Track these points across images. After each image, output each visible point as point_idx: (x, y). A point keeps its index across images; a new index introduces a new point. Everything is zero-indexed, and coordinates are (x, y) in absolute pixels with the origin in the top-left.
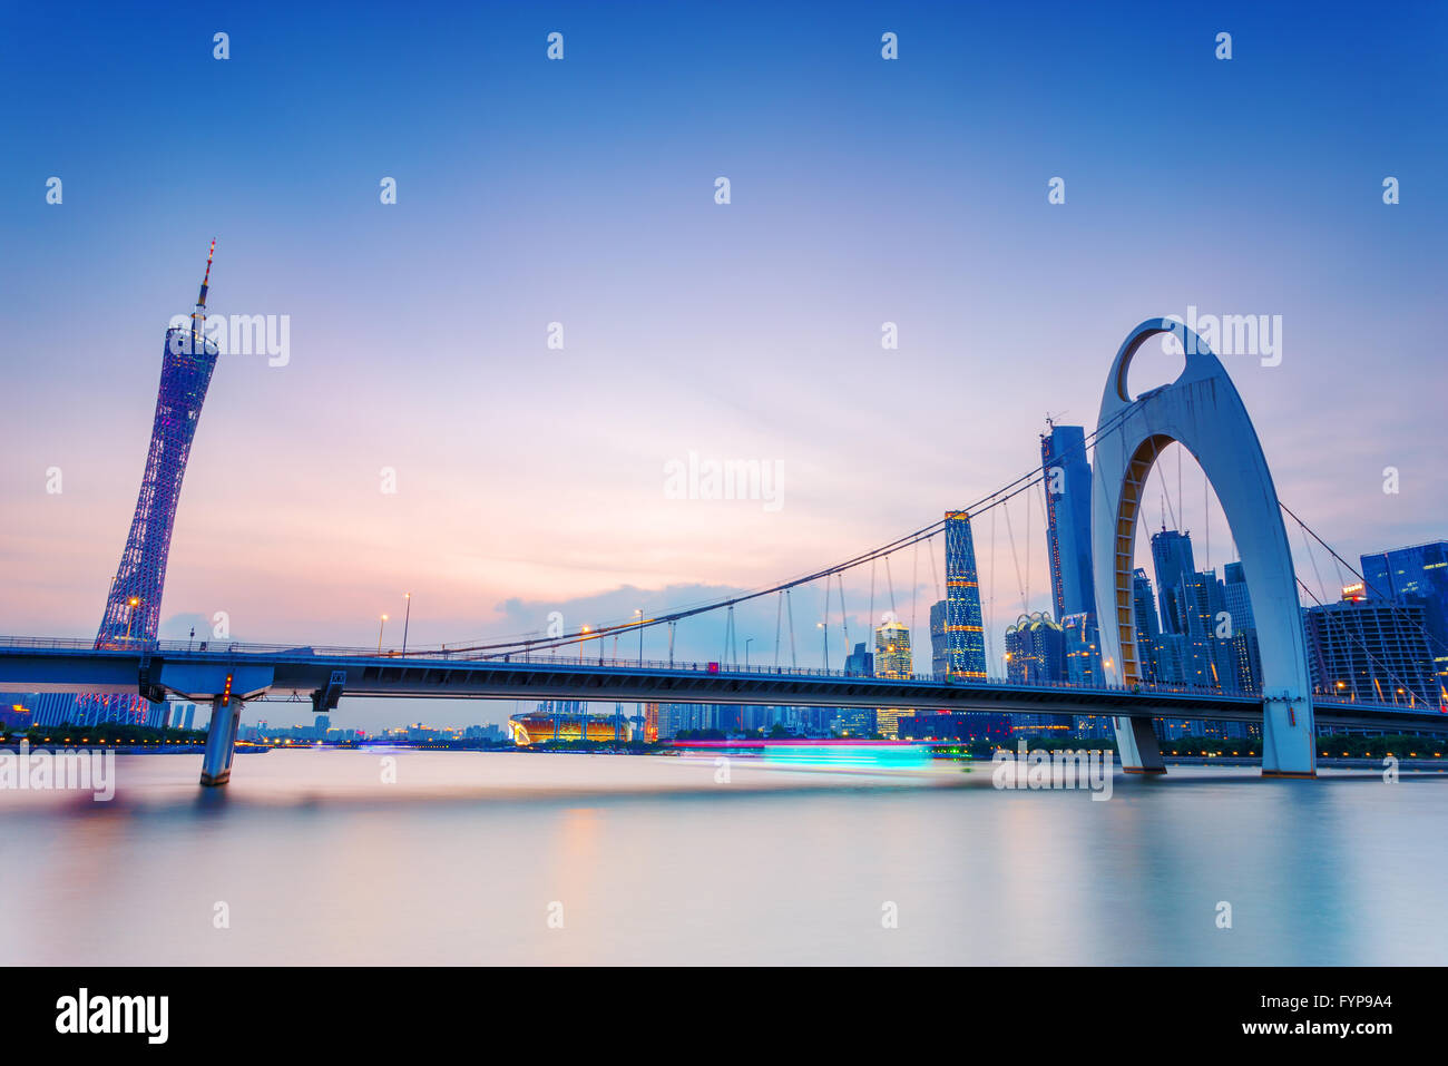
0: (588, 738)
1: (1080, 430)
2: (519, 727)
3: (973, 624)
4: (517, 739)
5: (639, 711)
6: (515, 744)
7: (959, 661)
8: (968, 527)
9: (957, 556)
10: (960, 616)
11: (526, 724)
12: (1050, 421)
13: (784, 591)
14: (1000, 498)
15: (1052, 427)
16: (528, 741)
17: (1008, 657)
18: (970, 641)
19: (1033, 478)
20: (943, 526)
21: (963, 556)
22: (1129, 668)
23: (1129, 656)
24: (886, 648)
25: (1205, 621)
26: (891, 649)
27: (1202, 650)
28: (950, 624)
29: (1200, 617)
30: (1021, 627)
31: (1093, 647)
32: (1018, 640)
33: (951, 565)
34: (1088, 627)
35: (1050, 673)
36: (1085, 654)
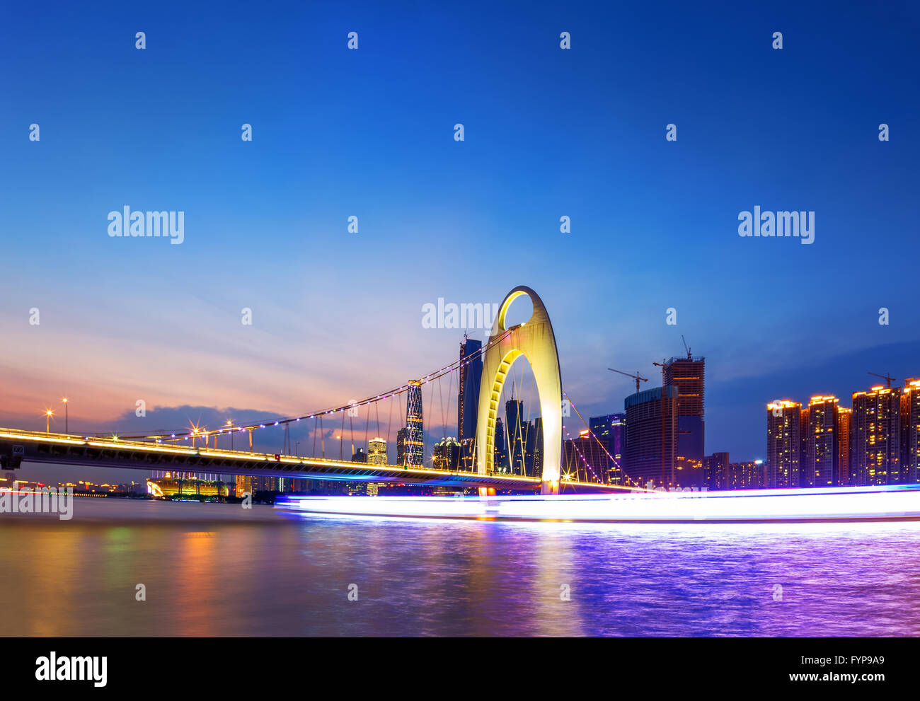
0: (201, 493)
1: (480, 343)
2: (155, 486)
3: (419, 441)
4: (153, 493)
5: (232, 478)
6: (153, 495)
7: (410, 459)
8: (420, 390)
9: (413, 405)
10: (413, 436)
11: (159, 484)
12: (466, 335)
13: (319, 416)
14: (436, 376)
15: (467, 340)
16: (161, 494)
17: (434, 458)
18: (416, 450)
19: (455, 366)
20: (407, 388)
21: (416, 405)
22: (488, 465)
23: (489, 460)
24: (373, 452)
25: (524, 444)
26: (376, 452)
27: (521, 458)
28: (407, 440)
29: (522, 442)
30: (442, 444)
31: (474, 455)
32: (441, 450)
33: (410, 410)
34: (473, 445)
35: (453, 467)
36: (470, 458)
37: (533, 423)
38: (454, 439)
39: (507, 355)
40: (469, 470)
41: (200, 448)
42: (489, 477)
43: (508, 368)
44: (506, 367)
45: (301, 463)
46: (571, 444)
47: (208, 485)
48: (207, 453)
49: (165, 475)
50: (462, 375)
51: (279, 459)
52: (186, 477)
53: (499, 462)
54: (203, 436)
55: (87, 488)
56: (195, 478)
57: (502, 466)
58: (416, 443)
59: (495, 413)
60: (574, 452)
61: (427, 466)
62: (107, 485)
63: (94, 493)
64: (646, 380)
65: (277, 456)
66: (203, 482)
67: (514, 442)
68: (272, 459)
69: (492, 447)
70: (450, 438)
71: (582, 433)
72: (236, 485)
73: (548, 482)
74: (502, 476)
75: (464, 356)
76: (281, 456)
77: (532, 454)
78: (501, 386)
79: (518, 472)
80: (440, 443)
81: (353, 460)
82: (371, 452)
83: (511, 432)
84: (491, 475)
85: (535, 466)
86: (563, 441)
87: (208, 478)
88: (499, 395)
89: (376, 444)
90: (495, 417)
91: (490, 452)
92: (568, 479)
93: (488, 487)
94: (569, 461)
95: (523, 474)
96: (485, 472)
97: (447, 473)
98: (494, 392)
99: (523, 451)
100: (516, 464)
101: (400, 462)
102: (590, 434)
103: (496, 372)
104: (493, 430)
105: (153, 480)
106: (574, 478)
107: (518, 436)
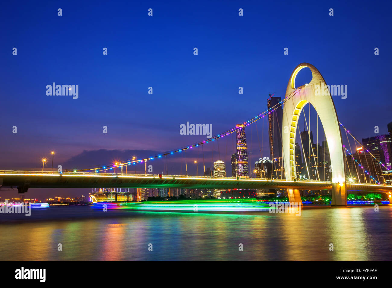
0: (117, 200)
2: (93, 197)
3: (245, 161)
4: (93, 201)
5: (135, 190)
6: (92, 203)
7: (240, 173)
8: (244, 129)
9: (240, 139)
10: (241, 158)
11: (96, 196)
12: (270, 95)
15: (271, 97)
16: (97, 201)
17: (255, 171)
18: (244, 166)
21: (242, 139)
22: (293, 175)
23: (293, 171)
24: (217, 169)
25: (316, 159)
26: (219, 169)
27: (315, 168)
28: (237, 161)
29: (314, 158)
30: (260, 162)
31: (282, 168)
32: (259, 166)
33: (238, 142)
34: (281, 161)
35: (269, 176)
36: (280, 170)
37: (321, 145)
38: (268, 158)
39: (298, 104)
40: (280, 178)
41: (118, 174)
42: (294, 182)
43: (299, 112)
44: (299, 111)
45: (174, 179)
46: (351, 157)
47: (122, 195)
48: (122, 176)
49: (99, 190)
50: (270, 119)
51: (161, 177)
52: (110, 191)
53: (299, 172)
54: (120, 167)
55: (59, 201)
56: (115, 191)
57: (302, 174)
58: (244, 162)
59: (294, 140)
60: (353, 162)
61: (252, 176)
62: (69, 198)
63: (62, 203)
65: (160, 176)
66: (119, 194)
67: (309, 158)
68: (157, 177)
69: (294, 162)
70: (265, 158)
71: (358, 149)
72: (137, 194)
73: (336, 184)
74: (302, 181)
75: (271, 107)
76: (162, 175)
77: (323, 164)
78: (296, 123)
79: (314, 178)
80: (258, 161)
81: (204, 175)
82: (216, 169)
83: (306, 151)
84: (295, 180)
85: (326, 173)
86: (344, 155)
87: (122, 191)
88: (295, 129)
89: (218, 165)
90: (294, 142)
91: (293, 165)
92: (352, 181)
93: (294, 189)
94: (350, 169)
95: (318, 179)
96: (290, 179)
97: (265, 180)
98: (292, 127)
99: (316, 164)
100: (312, 173)
101: (233, 175)
102: (363, 150)
103: (292, 115)
104: (294, 151)
105: (93, 194)
106: (357, 181)
107: (311, 153)
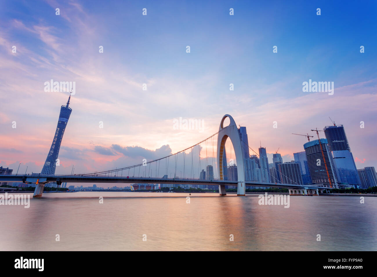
22: (221, 177)
64: (312, 137)
